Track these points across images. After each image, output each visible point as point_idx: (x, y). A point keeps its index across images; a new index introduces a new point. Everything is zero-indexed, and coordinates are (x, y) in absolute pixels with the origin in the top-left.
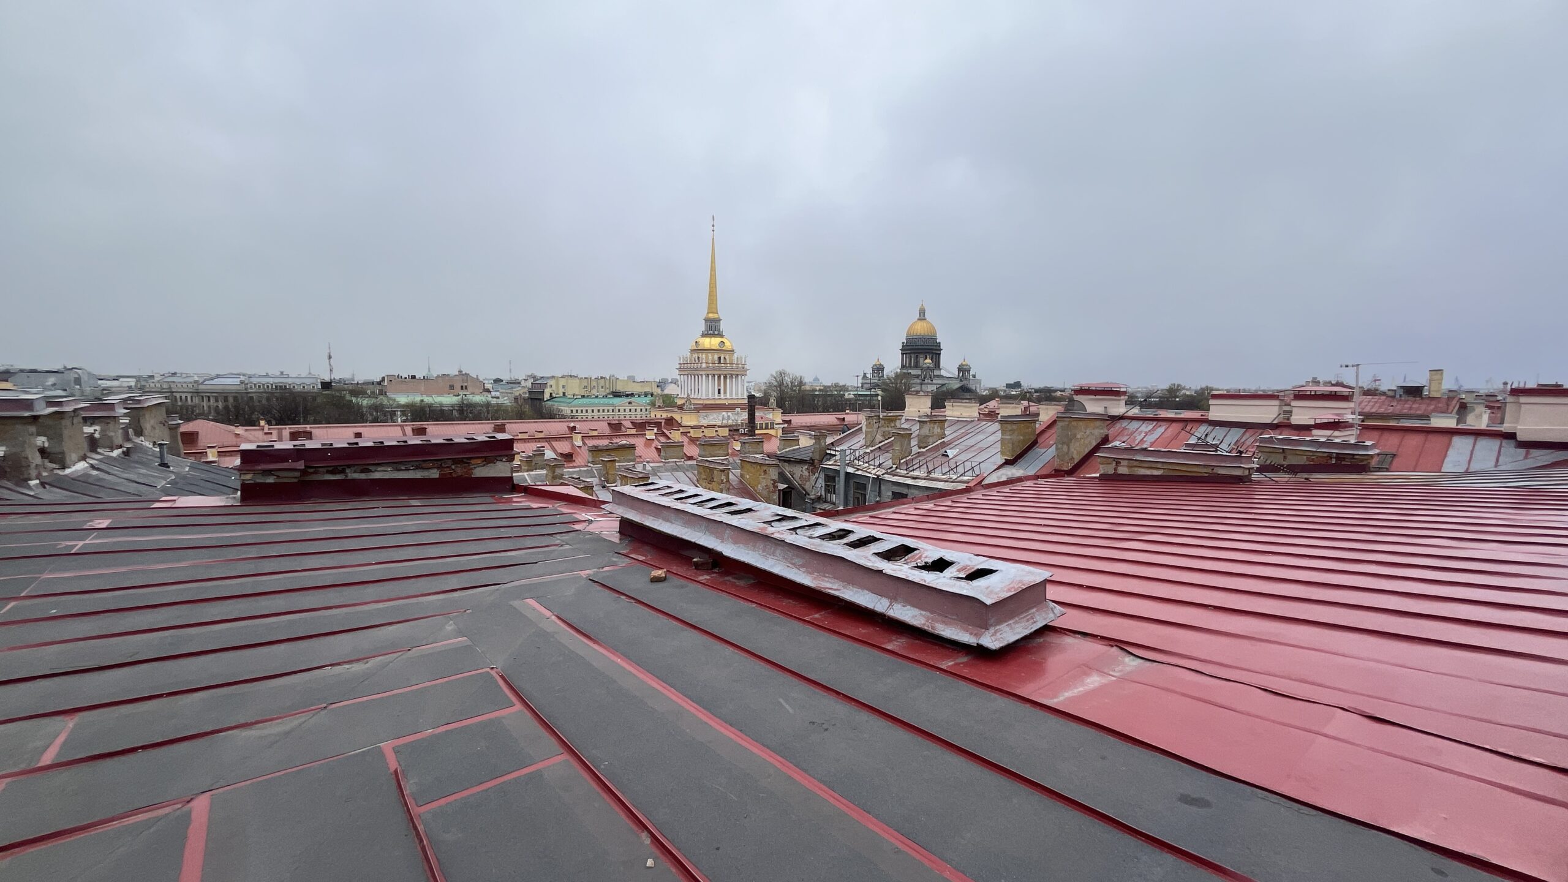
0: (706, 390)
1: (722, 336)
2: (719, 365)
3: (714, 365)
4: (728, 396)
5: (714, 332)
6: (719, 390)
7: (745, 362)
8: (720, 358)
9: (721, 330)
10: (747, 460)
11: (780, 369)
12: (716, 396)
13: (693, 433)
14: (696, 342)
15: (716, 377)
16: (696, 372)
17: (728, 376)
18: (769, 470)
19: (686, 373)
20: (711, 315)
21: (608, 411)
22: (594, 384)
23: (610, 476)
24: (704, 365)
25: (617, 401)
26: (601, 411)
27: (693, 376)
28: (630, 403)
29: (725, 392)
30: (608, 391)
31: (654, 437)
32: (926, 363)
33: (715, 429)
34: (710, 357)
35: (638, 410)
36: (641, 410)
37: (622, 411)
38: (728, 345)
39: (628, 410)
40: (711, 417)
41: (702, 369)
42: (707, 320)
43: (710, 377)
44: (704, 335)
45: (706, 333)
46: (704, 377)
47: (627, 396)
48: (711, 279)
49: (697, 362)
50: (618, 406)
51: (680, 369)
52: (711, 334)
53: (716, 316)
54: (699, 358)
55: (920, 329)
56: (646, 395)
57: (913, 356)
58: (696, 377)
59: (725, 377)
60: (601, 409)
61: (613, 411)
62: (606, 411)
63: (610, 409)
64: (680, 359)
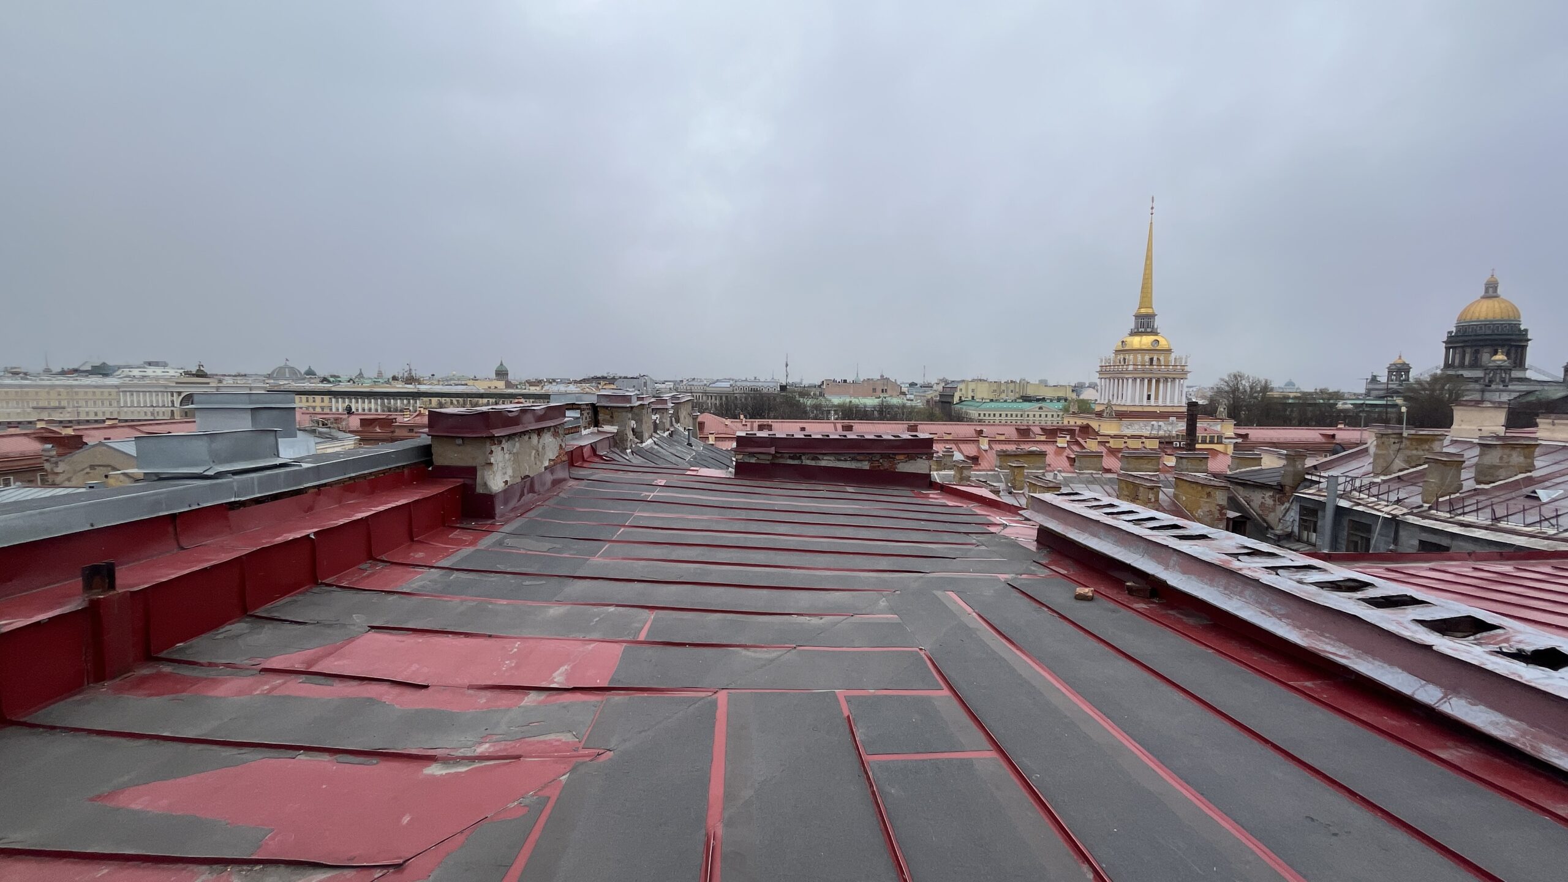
0: (1132, 396)
1: (1156, 334)
2: (1151, 367)
3: (1143, 367)
4: (1160, 403)
5: (1146, 329)
6: (1149, 397)
7: (1186, 362)
8: (1152, 360)
9: (1156, 327)
10: (1185, 478)
11: (1234, 370)
12: (1145, 402)
13: (1113, 444)
14: (1123, 342)
15: (1146, 381)
16: (1120, 375)
17: (1162, 380)
18: (1215, 493)
19: (1108, 376)
20: (1143, 311)
21: (1017, 416)
22: (1003, 388)
23: (1017, 482)
24: (1131, 368)
25: (1027, 405)
26: (1009, 415)
27: (1116, 380)
28: (1040, 408)
29: (1157, 398)
30: (1017, 395)
31: (1066, 445)
32: (1494, 361)
33: (1141, 440)
34: (1140, 358)
35: (1049, 416)
36: (1053, 415)
37: (1031, 416)
38: (1163, 343)
39: (1037, 416)
40: (1137, 427)
41: (1128, 372)
42: (1137, 316)
43: (1138, 380)
44: (1133, 334)
45: (1136, 331)
46: (1130, 381)
47: (1038, 400)
49: (1122, 363)
50: (1028, 411)
51: (1100, 372)
52: (1142, 332)
53: (1150, 311)
54: (1125, 359)
55: (1486, 311)
56: (1059, 400)
57: (1468, 350)
58: (1121, 381)
59: (1158, 381)
60: (1009, 413)
61: (1022, 416)
62: (1014, 416)
63: (1019, 413)
64: (1102, 361)
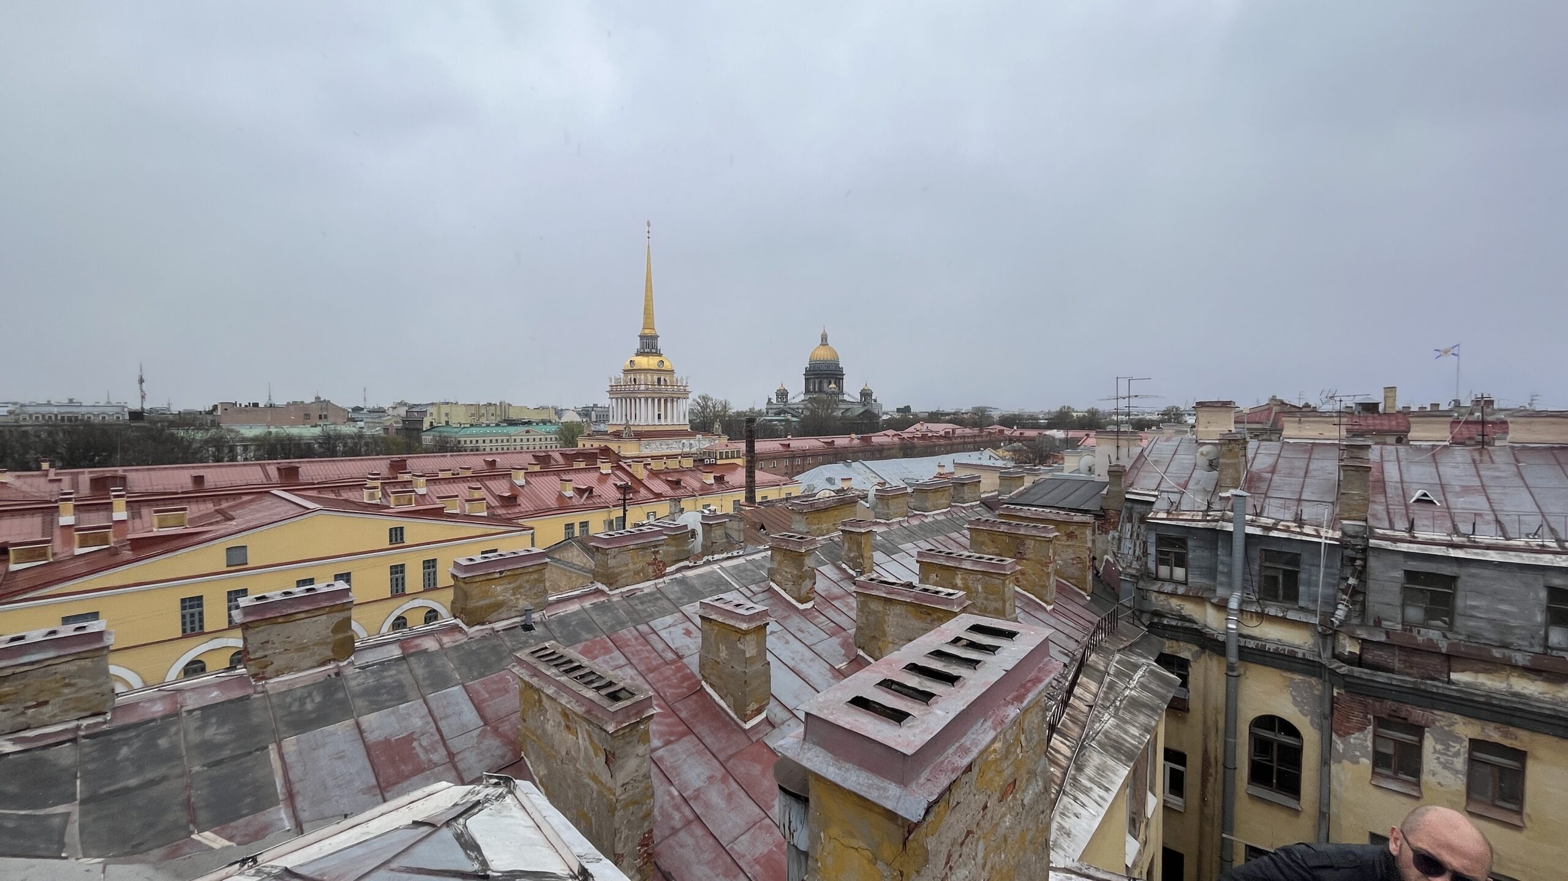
0: (646, 416)
1: (660, 355)
2: (659, 387)
3: (653, 387)
4: (669, 422)
5: (651, 350)
6: (659, 415)
7: (686, 383)
8: (659, 380)
9: (659, 348)
12: (657, 422)
14: (630, 361)
15: (656, 400)
16: (632, 395)
17: (669, 400)
19: (619, 396)
20: (647, 331)
21: (502, 441)
22: (483, 411)
24: (643, 387)
25: (512, 430)
26: (494, 441)
27: (628, 400)
28: (528, 432)
29: (666, 418)
30: (499, 419)
32: (829, 388)
34: (649, 378)
35: (537, 440)
36: (540, 439)
37: (518, 441)
38: (667, 365)
39: (525, 440)
40: (654, 446)
41: (639, 391)
42: (642, 337)
43: (650, 400)
44: (640, 354)
45: (642, 351)
46: (643, 400)
47: (524, 423)
48: (646, 291)
49: (633, 383)
50: (514, 435)
51: (610, 392)
52: (647, 352)
53: (653, 332)
54: (635, 380)
55: (823, 354)
56: (544, 422)
57: (817, 381)
58: (633, 401)
59: (666, 401)
60: (494, 439)
61: (508, 441)
62: (499, 441)
63: (505, 438)
64: (611, 381)
